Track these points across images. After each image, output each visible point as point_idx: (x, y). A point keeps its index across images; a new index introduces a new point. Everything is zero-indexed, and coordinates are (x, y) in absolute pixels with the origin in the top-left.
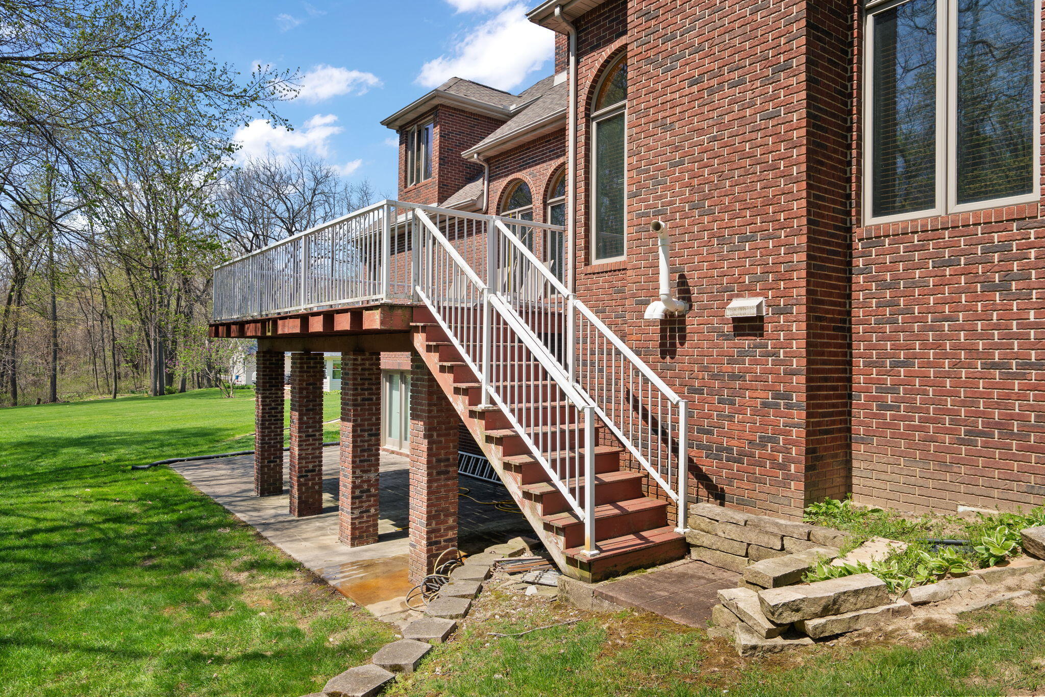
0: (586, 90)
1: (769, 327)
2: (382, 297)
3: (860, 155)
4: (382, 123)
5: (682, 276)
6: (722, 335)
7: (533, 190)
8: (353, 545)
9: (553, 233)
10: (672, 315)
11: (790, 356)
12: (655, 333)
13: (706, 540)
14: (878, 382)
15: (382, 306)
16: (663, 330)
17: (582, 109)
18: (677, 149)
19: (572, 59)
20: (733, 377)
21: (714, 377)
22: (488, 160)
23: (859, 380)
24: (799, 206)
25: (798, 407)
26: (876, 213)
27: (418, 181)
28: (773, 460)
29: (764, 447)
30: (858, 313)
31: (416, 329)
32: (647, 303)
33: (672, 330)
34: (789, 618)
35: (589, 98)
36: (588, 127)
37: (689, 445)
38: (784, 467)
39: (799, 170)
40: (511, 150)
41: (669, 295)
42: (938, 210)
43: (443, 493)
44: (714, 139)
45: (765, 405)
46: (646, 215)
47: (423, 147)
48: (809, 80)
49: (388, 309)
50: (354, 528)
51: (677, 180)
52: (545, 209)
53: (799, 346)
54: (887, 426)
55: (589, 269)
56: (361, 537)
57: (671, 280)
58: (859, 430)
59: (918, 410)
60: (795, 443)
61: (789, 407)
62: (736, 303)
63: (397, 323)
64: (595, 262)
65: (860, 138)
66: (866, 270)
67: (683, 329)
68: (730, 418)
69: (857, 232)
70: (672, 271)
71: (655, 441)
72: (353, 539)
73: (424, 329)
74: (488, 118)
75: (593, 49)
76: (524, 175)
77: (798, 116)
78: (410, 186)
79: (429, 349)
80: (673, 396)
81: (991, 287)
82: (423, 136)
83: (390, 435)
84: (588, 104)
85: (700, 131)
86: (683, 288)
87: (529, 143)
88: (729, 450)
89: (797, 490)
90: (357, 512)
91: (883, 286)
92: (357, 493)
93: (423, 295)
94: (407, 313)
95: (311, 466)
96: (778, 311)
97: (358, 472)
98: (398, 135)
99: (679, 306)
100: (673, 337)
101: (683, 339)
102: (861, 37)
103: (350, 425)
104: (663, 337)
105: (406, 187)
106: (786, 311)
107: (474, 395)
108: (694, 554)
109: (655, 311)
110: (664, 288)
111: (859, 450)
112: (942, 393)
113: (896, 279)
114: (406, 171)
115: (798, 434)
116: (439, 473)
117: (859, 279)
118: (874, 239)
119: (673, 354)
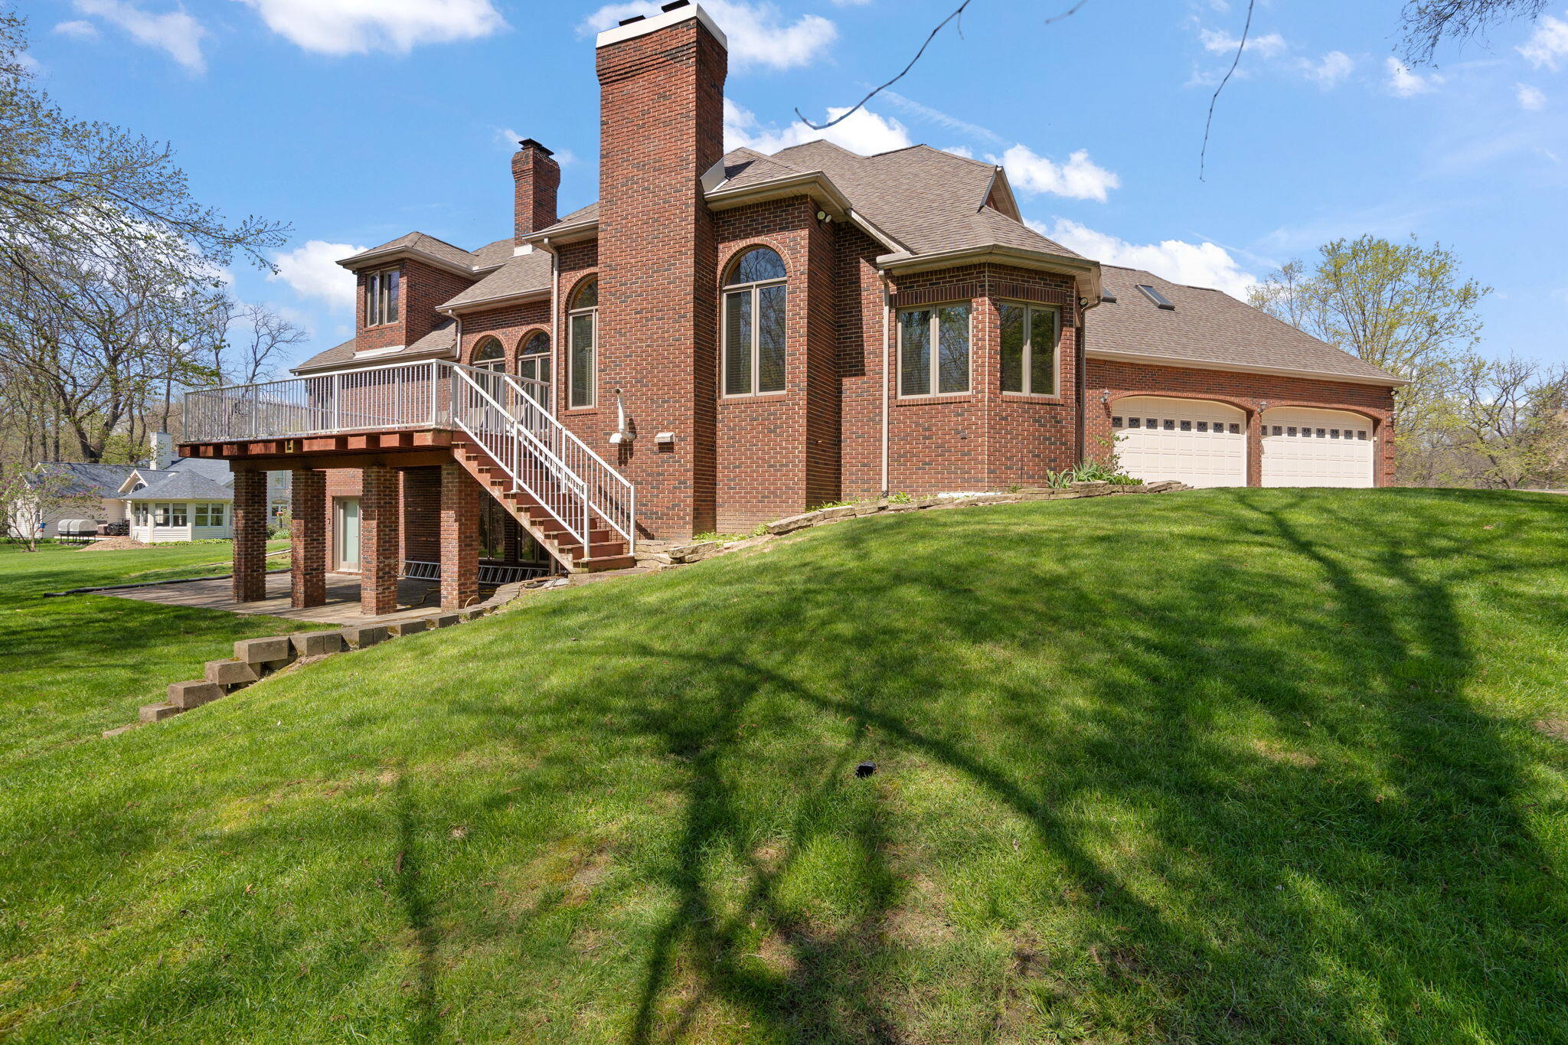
0: (566, 294)
1: (676, 448)
2: (431, 424)
3: (720, 363)
4: (338, 263)
5: (631, 420)
6: (653, 452)
7: (505, 346)
8: (378, 614)
9: (542, 387)
10: (625, 441)
11: (686, 462)
12: (615, 451)
13: (645, 556)
14: (727, 476)
15: (434, 430)
16: (620, 450)
17: (562, 306)
18: (628, 348)
19: (556, 273)
20: (659, 474)
21: (648, 475)
22: (461, 316)
23: (719, 475)
24: (690, 387)
25: (690, 487)
26: (728, 392)
27: (381, 322)
28: (678, 515)
29: (674, 509)
30: (719, 442)
31: (457, 446)
32: (610, 434)
33: (626, 450)
34: (679, 555)
35: (568, 301)
36: (567, 319)
37: (636, 514)
38: (683, 518)
39: (690, 369)
40: (485, 311)
41: (624, 430)
42: (751, 395)
43: (469, 559)
44: (648, 346)
45: (675, 488)
46: (610, 383)
47: (386, 292)
48: (695, 325)
49: (437, 432)
50: (378, 601)
51: (628, 365)
52: (516, 362)
53: (690, 457)
54: (731, 497)
55: (568, 413)
56: (384, 608)
57: (625, 421)
58: (719, 500)
59: (744, 488)
60: (688, 506)
61: (686, 488)
62: (660, 435)
63: (443, 443)
64: (571, 408)
65: (720, 354)
66: (722, 421)
67: (631, 449)
68: (657, 496)
69: (719, 402)
70: (625, 417)
71: (617, 514)
72: (378, 609)
73: (463, 446)
74: (452, 274)
75: (571, 269)
76: (498, 334)
77: (690, 342)
78: (369, 327)
79: (468, 458)
80: (626, 483)
81: (770, 431)
82: (387, 284)
83: (345, 559)
84: (567, 304)
85: (641, 341)
86: (631, 426)
87: (502, 308)
88: (656, 513)
89: (689, 528)
90: (380, 589)
91: (730, 429)
92: (381, 574)
93: (461, 425)
94: (450, 435)
95: (315, 566)
96: (681, 440)
97: (381, 558)
98: (356, 277)
99: (630, 436)
100: (626, 454)
101: (631, 455)
102: (720, 303)
103: (374, 523)
104: (620, 454)
105: (365, 326)
106: (684, 440)
107: (506, 483)
108: (639, 564)
109: (616, 438)
110: (621, 426)
111: (719, 511)
112: (753, 480)
113: (735, 426)
114: (366, 312)
115: (690, 501)
116: (466, 545)
117: (719, 425)
118: (726, 406)
119: (626, 463)
